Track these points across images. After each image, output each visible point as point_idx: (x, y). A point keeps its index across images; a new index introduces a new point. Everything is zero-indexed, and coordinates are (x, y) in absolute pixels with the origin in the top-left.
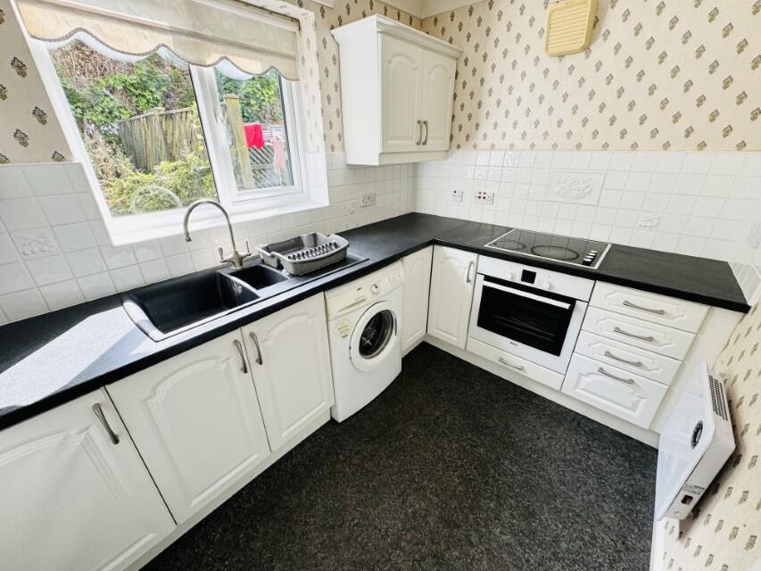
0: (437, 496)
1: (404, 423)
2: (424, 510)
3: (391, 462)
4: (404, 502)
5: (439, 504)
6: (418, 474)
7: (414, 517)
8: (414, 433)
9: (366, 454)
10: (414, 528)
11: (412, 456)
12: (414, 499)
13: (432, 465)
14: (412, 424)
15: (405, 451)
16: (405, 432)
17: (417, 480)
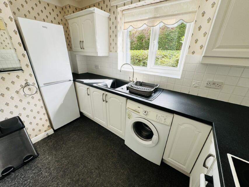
0: (96, 182)
1: (128, 168)
2: (92, 177)
3: (110, 163)
4: (96, 169)
5: (93, 183)
6: (105, 174)
7: (91, 172)
8: (124, 173)
9: (114, 154)
10: (88, 172)
11: (113, 172)
12: (96, 172)
13: (109, 182)
14: (128, 172)
15: (115, 168)
16: (124, 168)
17: (103, 174)
